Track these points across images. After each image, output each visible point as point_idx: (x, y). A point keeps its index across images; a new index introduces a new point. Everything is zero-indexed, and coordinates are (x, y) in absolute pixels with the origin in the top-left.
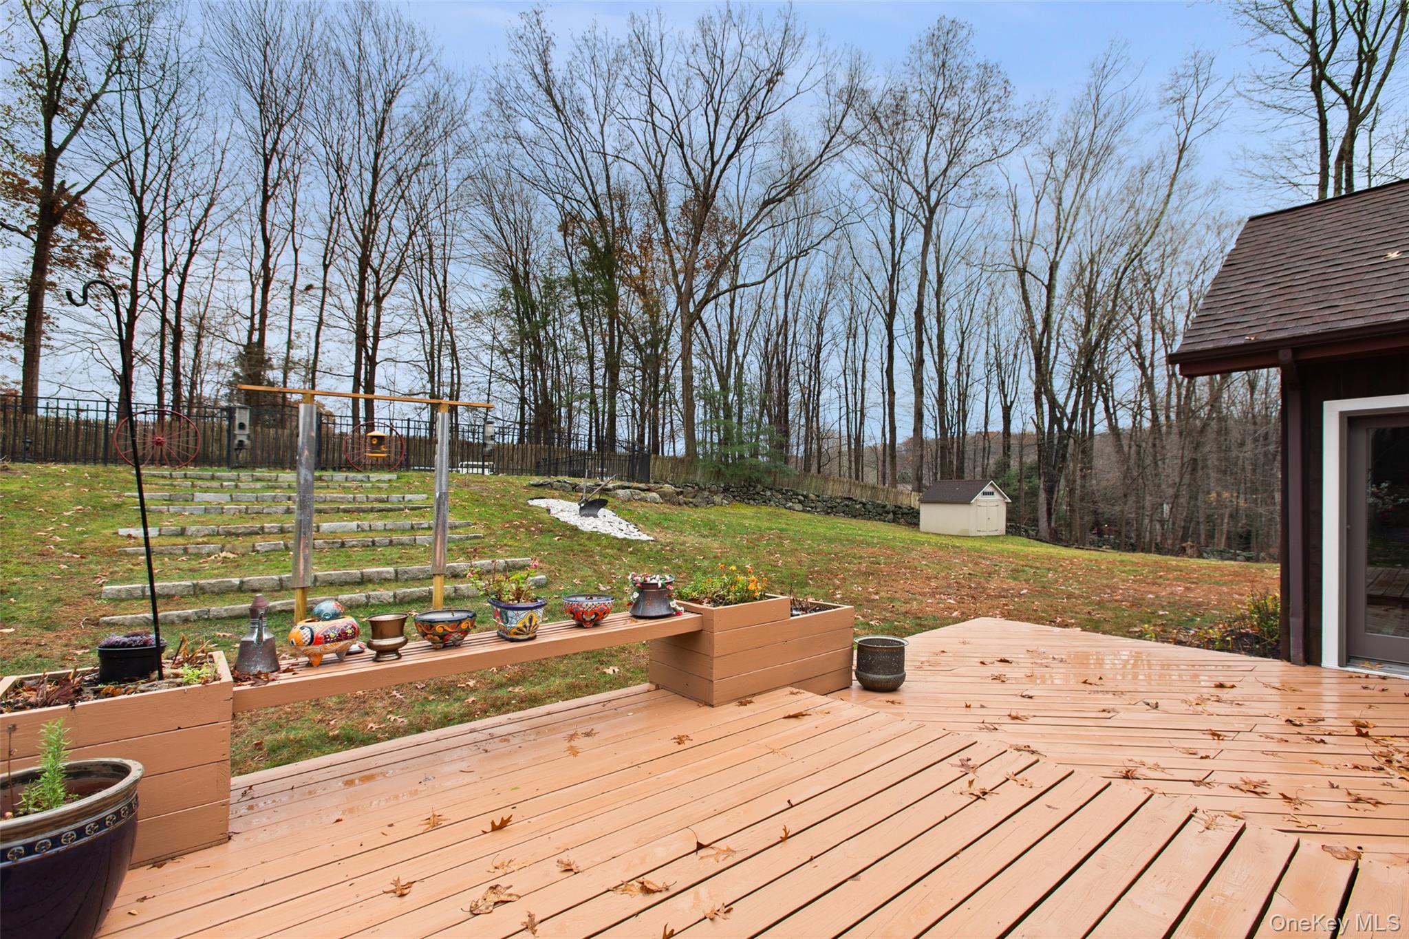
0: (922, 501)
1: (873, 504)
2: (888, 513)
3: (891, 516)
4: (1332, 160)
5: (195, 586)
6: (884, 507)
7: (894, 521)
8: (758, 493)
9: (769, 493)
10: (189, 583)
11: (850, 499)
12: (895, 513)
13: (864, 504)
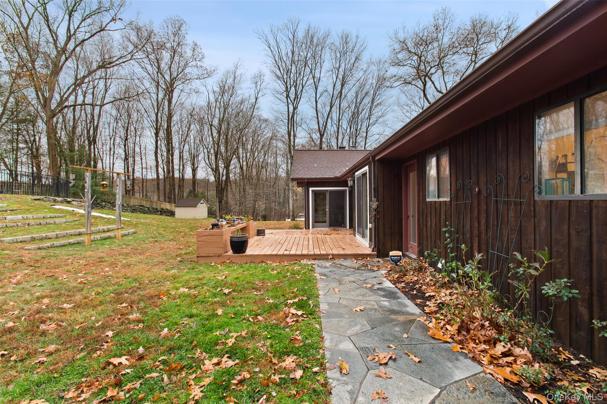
0: (176, 207)
1: (152, 208)
2: (158, 211)
3: (159, 213)
4: (290, 117)
5: (32, 237)
6: (157, 209)
7: (161, 215)
8: (98, 204)
9: (104, 203)
10: (30, 236)
11: (142, 206)
12: (161, 212)
13: (148, 208)
